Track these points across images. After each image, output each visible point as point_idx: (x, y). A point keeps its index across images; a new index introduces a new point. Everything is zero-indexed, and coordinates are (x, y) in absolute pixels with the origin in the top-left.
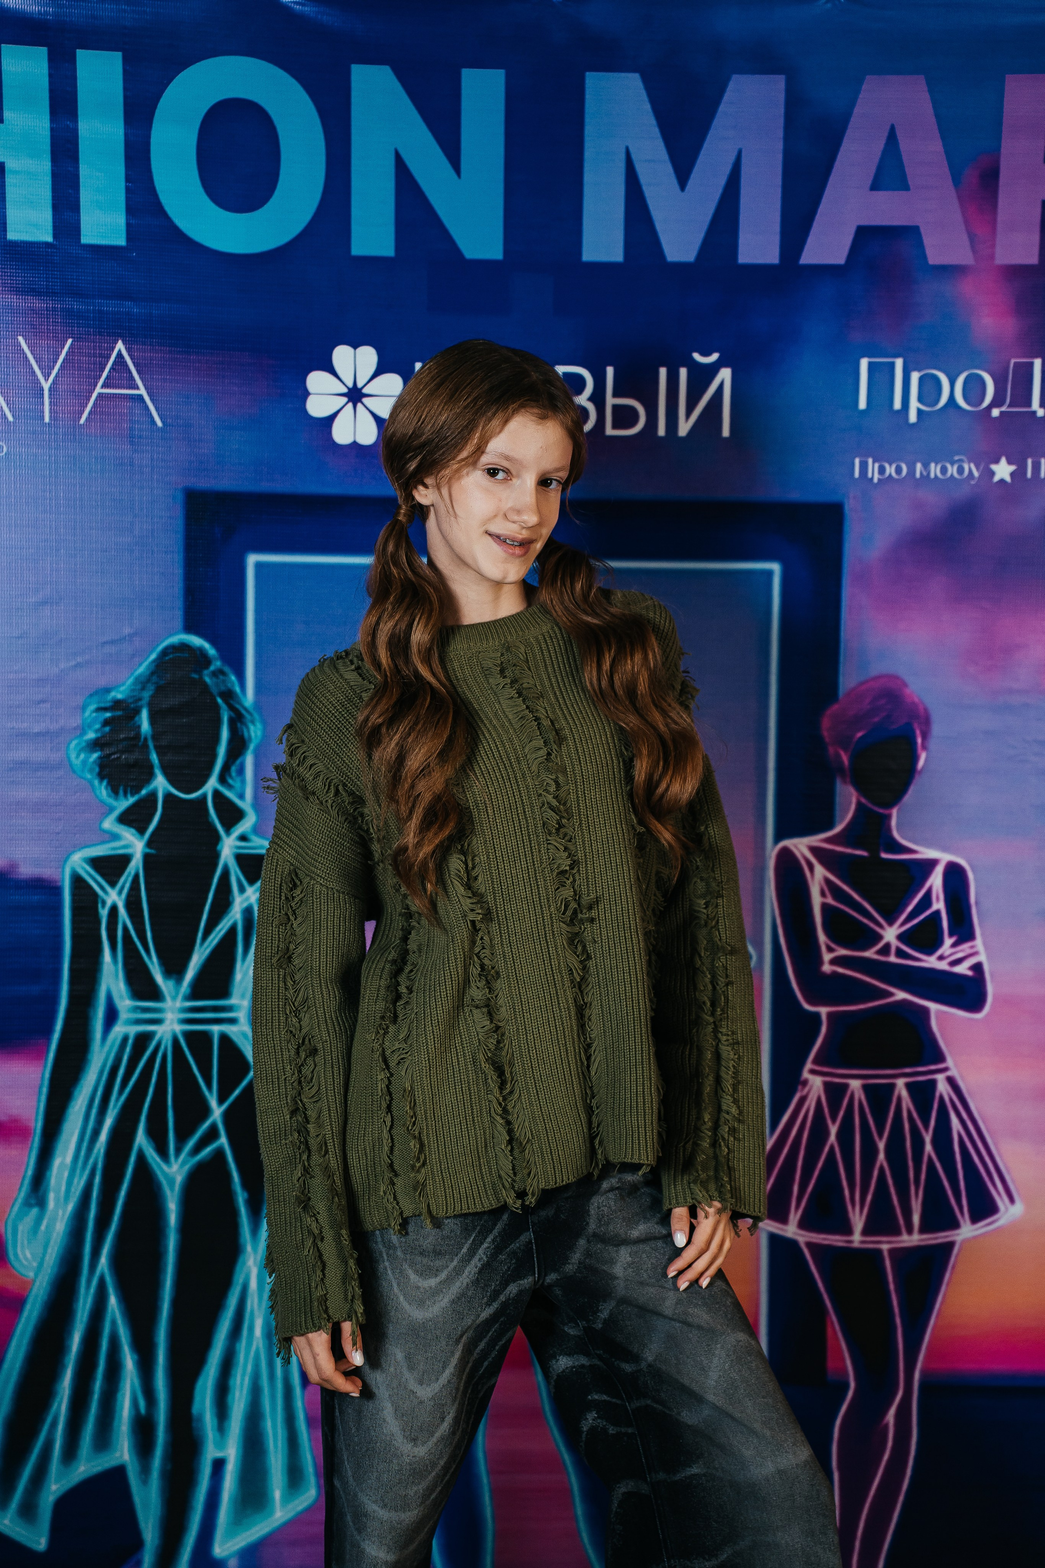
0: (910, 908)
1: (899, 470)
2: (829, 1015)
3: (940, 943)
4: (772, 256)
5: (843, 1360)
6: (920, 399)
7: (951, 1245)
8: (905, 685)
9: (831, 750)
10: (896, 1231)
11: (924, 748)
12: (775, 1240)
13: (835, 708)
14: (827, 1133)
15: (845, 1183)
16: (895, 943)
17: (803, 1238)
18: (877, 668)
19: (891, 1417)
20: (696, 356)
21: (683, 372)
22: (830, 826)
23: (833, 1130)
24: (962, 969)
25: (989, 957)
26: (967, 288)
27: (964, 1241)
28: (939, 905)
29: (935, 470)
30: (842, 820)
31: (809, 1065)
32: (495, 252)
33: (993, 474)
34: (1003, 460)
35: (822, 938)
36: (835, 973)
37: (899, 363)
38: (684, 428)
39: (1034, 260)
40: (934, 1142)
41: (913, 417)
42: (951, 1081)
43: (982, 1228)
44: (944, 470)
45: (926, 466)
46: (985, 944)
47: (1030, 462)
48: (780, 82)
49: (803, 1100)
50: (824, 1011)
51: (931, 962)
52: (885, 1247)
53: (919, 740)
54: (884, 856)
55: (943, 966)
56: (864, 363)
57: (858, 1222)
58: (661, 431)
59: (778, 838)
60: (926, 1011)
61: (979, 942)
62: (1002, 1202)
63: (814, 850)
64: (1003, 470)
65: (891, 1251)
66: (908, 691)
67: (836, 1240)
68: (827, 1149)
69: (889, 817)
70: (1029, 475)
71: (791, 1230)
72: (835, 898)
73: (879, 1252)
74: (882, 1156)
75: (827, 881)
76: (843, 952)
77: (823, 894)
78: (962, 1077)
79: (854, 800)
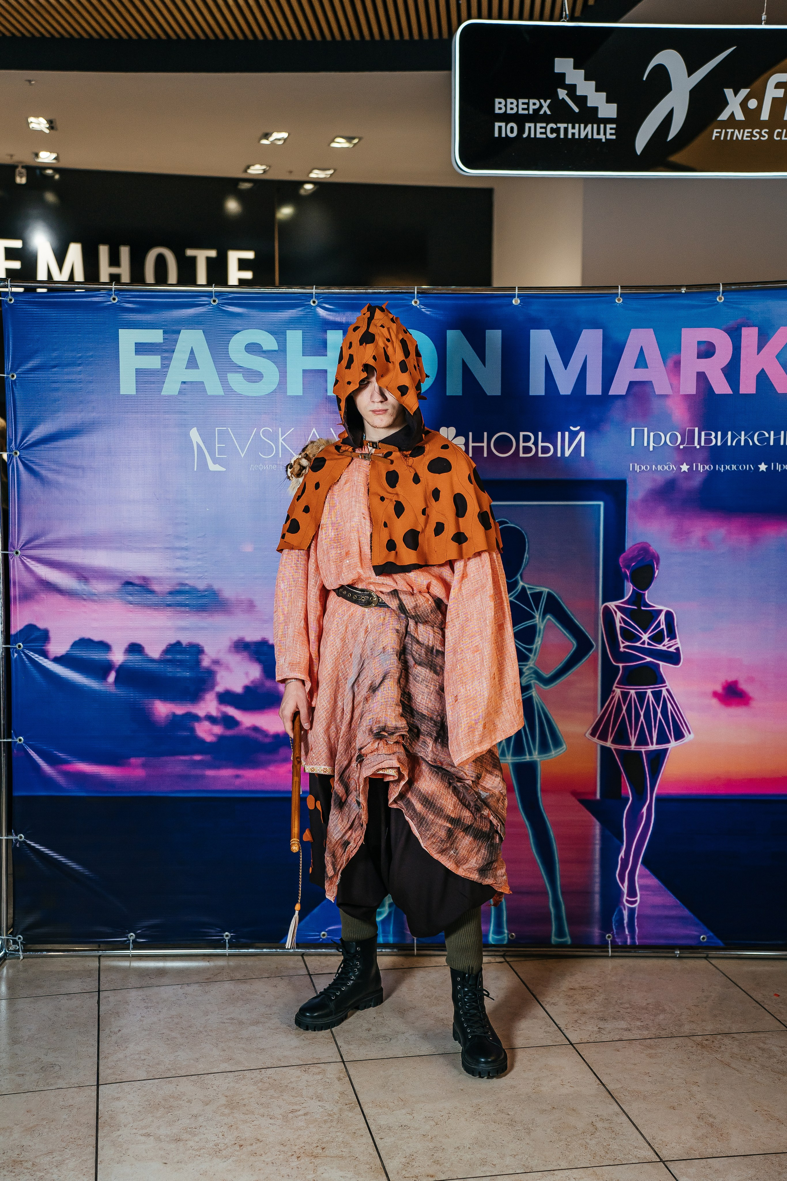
0: (652, 627)
1: (646, 468)
2: (623, 666)
3: (664, 640)
4: (598, 392)
5: (627, 790)
6: (654, 443)
7: (667, 749)
8: (650, 546)
9: (623, 570)
10: (648, 745)
11: (657, 569)
12: (603, 748)
13: (624, 554)
14: (622, 710)
15: (628, 727)
16: (647, 640)
17: (613, 747)
18: (640, 540)
19: (644, 810)
20: (571, 428)
21: (567, 434)
22: (623, 598)
23: (624, 708)
24: (672, 650)
25: (681, 645)
26: (669, 403)
27: (672, 748)
28: (663, 626)
29: (660, 468)
30: (627, 596)
31: (615, 685)
32: (498, 393)
33: (681, 469)
34: (685, 464)
35: (620, 638)
36: (625, 651)
37: (646, 429)
38: (567, 453)
39: (694, 393)
40: (661, 712)
41: (651, 449)
42: (668, 690)
43: (679, 742)
44: (663, 468)
45: (656, 466)
46: (680, 640)
47: (694, 464)
48: (600, 332)
49: (613, 697)
50: (621, 665)
51: (660, 647)
52: (643, 750)
53: (655, 566)
54: (643, 608)
55: (665, 648)
56: (633, 429)
57: (633, 741)
58: (559, 455)
59: (604, 602)
60: (658, 665)
61: (678, 639)
62: (686, 733)
63: (617, 606)
64: (685, 468)
65: (645, 752)
66: (651, 548)
67: (625, 748)
68: (622, 715)
69: (645, 594)
70: (694, 469)
71: (609, 744)
72: (625, 624)
73: (641, 752)
74: (642, 717)
75: (622, 618)
76: (628, 644)
77: (620, 623)
78: (672, 689)
79: (632, 588)
